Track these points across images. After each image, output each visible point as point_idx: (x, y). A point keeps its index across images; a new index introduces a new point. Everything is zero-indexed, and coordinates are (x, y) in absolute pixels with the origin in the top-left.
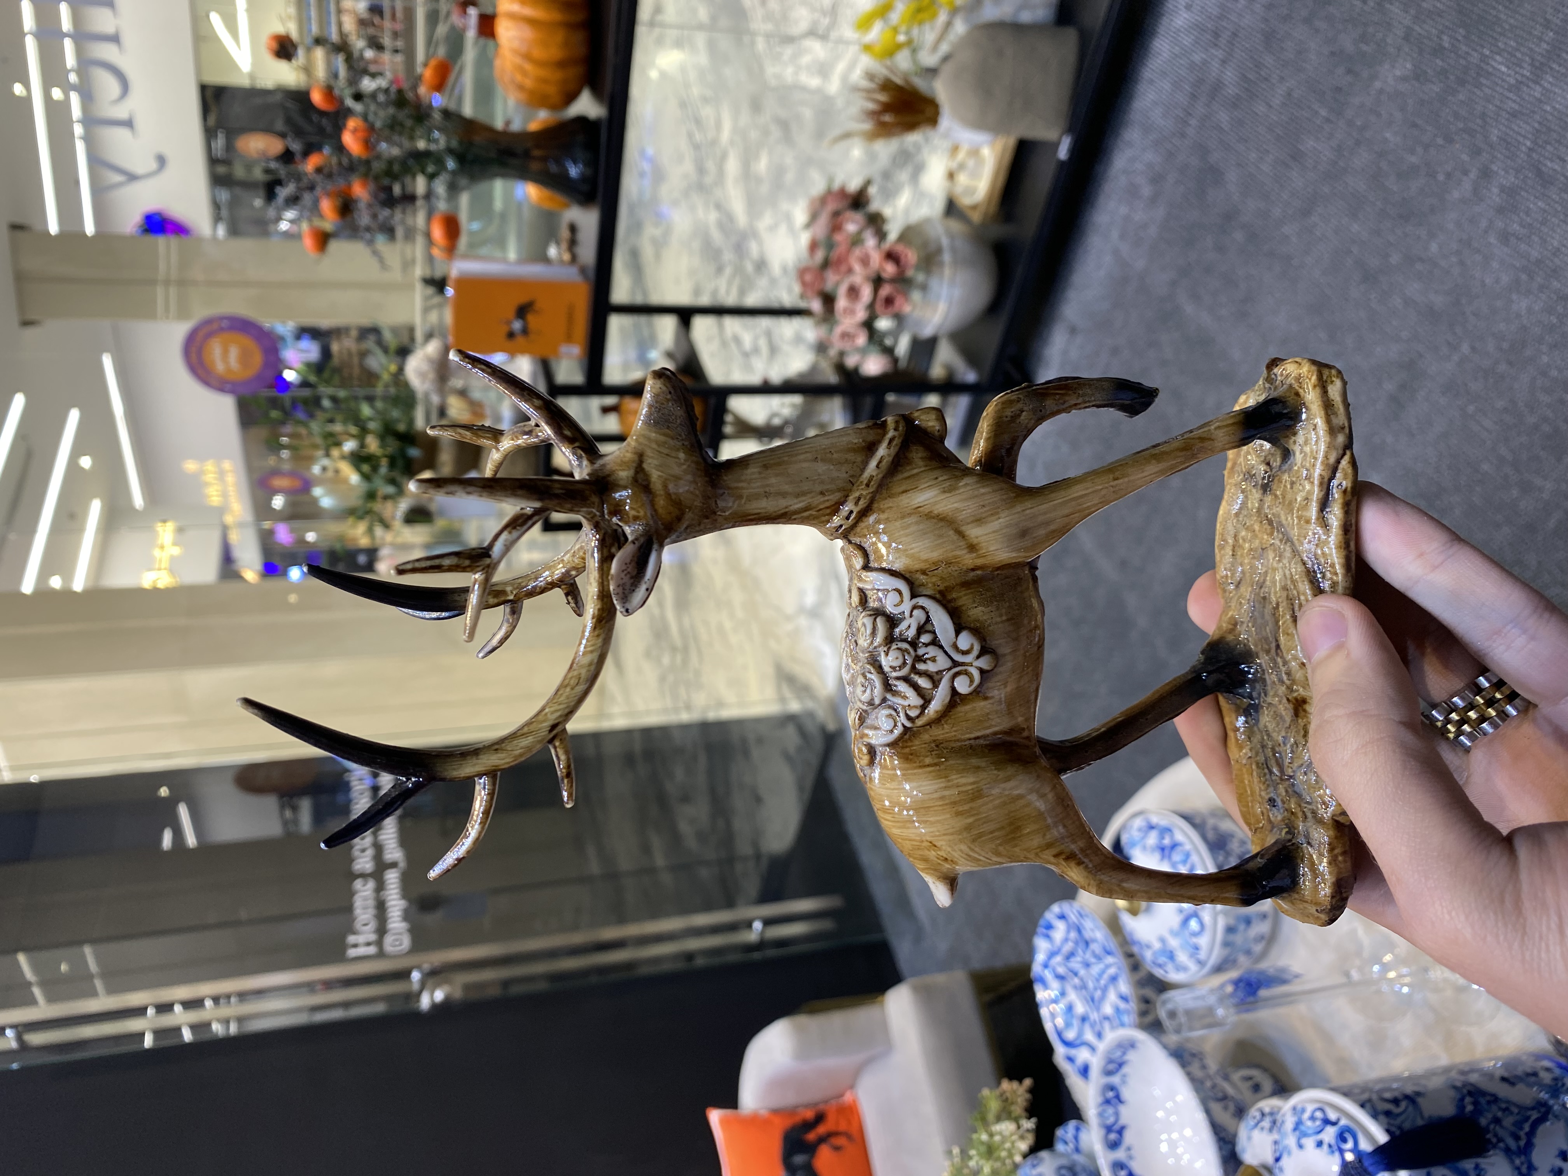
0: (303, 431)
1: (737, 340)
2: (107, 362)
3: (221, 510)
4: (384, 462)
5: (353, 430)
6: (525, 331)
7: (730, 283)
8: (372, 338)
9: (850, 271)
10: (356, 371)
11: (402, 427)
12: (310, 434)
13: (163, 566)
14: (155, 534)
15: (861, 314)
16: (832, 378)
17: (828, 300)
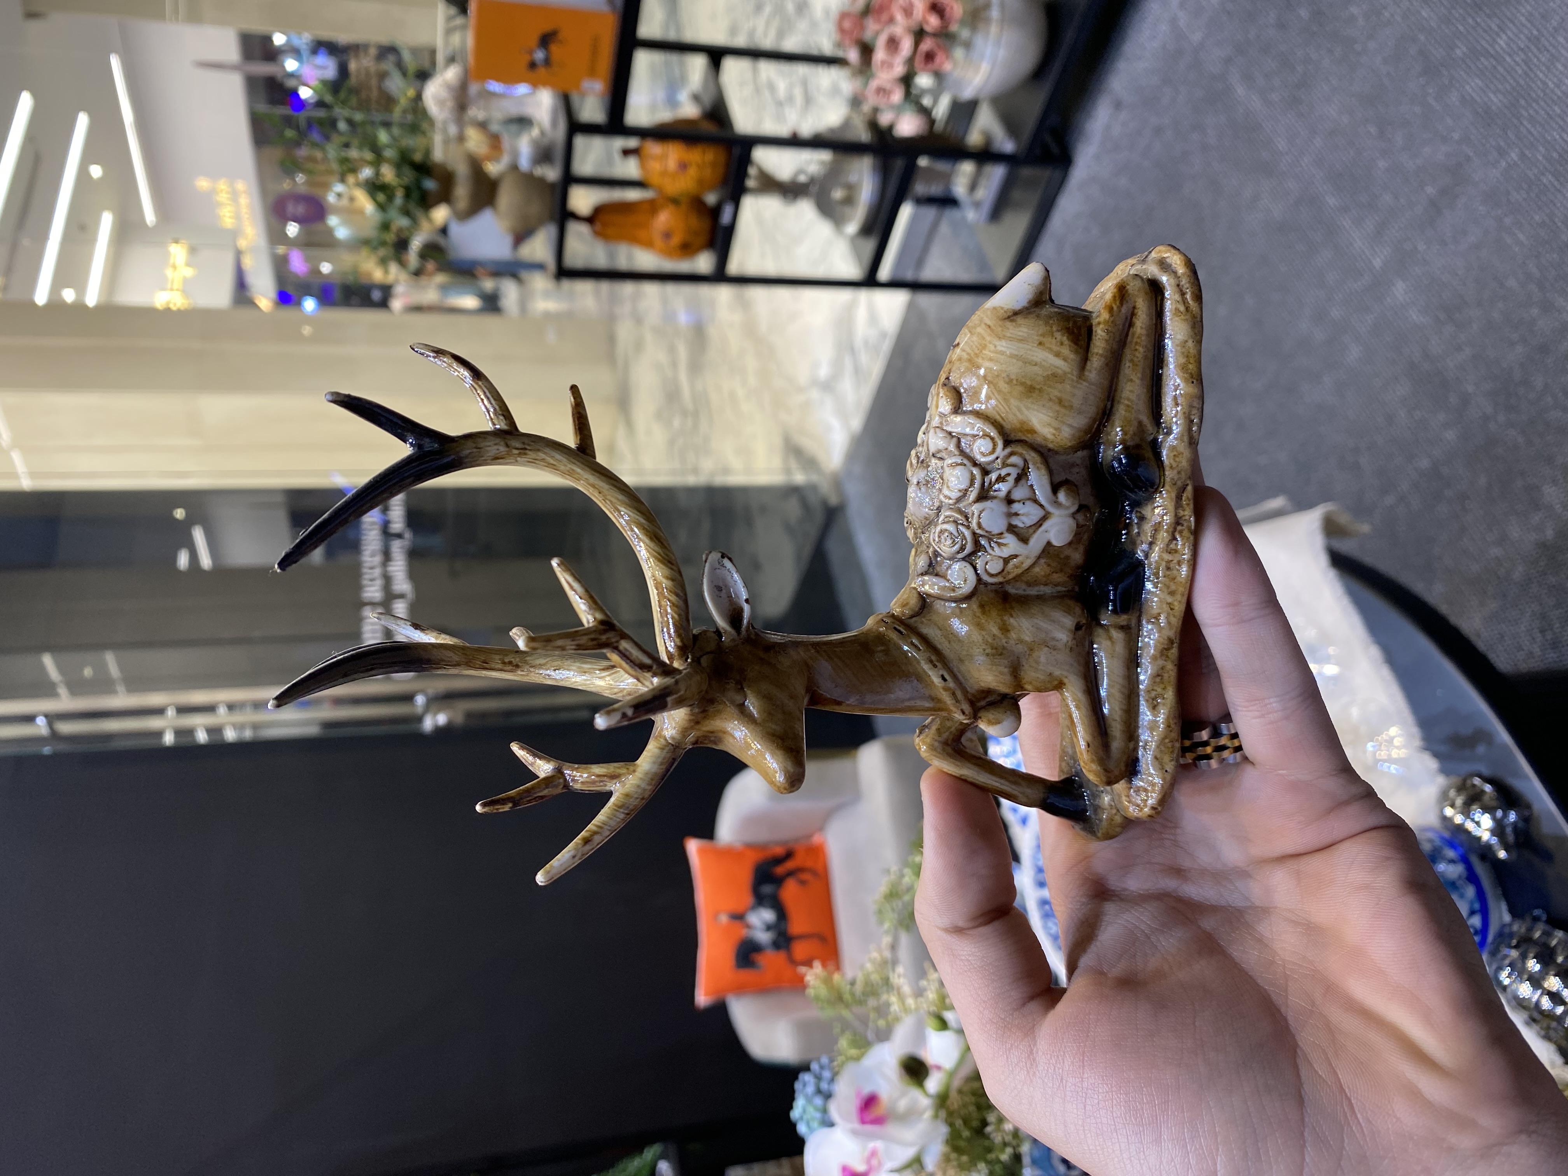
0: (319, 155)
1: (772, 87)
2: (115, 63)
3: (235, 233)
4: (399, 195)
5: (369, 156)
6: (547, 62)
7: (768, 23)
8: (391, 58)
9: (891, 20)
10: (375, 94)
11: (418, 157)
12: (325, 159)
13: (175, 287)
14: (167, 254)
15: (899, 70)
16: (864, 135)
17: (867, 50)
